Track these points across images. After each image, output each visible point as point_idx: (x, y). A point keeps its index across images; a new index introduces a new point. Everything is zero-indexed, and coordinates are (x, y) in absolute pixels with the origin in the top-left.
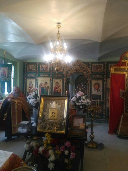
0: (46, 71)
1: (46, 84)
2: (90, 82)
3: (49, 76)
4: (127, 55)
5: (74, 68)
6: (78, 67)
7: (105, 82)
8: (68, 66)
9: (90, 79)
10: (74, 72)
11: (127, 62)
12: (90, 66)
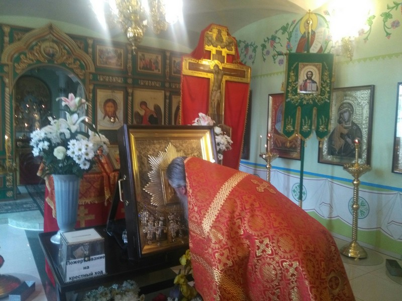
2: (91, 95)
4: (214, 34)
5: (40, 47)
6: (56, 46)
7: (130, 98)
8: (19, 40)
9: (91, 87)
10: (42, 59)
11: (213, 50)
12: (90, 50)
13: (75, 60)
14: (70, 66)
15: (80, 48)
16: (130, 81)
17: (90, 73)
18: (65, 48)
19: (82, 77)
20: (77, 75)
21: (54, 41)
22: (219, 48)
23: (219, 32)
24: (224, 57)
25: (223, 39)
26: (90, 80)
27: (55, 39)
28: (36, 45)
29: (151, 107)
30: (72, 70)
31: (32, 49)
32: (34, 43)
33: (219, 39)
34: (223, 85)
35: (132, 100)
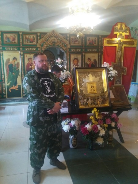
0: (13, 43)
1: (15, 60)
2: (69, 57)
3: (19, 50)
4: (119, 26)
5: (50, 39)
6: (55, 39)
7: (84, 57)
8: (43, 38)
9: (69, 54)
10: (51, 44)
11: (118, 34)
12: (68, 39)
13: (63, 43)
14: (61, 46)
15: (64, 38)
16: (84, 50)
17: (68, 48)
18: (59, 39)
19: (65, 50)
20: (63, 49)
21: (55, 37)
22: (121, 33)
23: (121, 25)
24: (123, 36)
25: (123, 29)
26: (68, 51)
27: (55, 36)
28: (49, 39)
29: (92, 60)
30: (61, 47)
31: (47, 41)
32: (48, 38)
33: (121, 29)
34: (123, 49)
35: (84, 58)
